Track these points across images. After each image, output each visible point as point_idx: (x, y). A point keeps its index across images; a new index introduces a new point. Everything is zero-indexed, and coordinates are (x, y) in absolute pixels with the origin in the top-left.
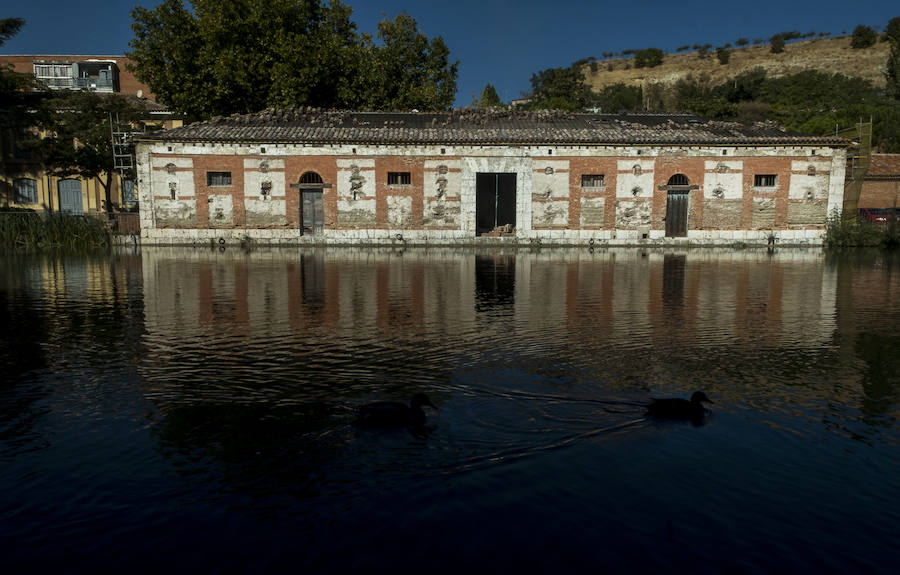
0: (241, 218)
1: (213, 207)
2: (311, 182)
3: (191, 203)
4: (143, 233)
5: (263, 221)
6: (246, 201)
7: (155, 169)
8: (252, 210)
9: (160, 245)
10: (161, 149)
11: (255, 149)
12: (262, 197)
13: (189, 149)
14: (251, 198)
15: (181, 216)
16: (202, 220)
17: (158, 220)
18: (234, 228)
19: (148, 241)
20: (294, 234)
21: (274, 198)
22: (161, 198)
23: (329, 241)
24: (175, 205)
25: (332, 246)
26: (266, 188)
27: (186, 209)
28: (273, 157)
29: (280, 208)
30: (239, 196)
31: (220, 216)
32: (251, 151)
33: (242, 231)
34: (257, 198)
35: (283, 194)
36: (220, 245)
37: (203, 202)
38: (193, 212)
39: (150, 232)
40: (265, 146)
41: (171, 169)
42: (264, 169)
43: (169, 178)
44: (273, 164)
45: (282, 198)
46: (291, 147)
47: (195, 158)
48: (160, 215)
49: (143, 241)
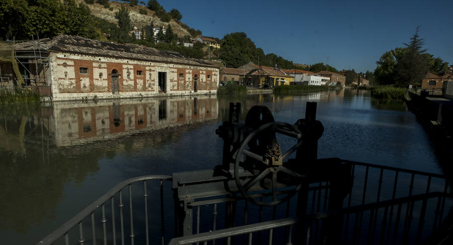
0: (92, 88)
1: (82, 83)
2: (115, 73)
3: (73, 81)
4: (54, 96)
5: (100, 89)
6: (94, 80)
7: (59, 65)
8: (96, 84)
9: (61, 101)
10: (61, 55)
11: (97, 59)
12: (100, 79)
13: (73, 57)
14: (96, 79)
15: (69, 88)
16: (78, 89)
17: (60, 89)
18: (90, 92)
19: (57, 99)
20: (111, 94)
21: (104, 79)
22: (62, 79)
23: (121, 97)
24: (67, 82)
25: (122, 98)
26: (101, 75)
27: (72, 84)
28: (103, 63)
29: (105, 84)
30: (91, 78)
31: (85, 87)
32: (96, 60)
33: (93, 94)
34: (98, 79)
35: (106, 78)
36: (85, 100)
37: (78, 81)
38: (75, 85)
39: (57, 96)
40: (100, 58)
41: (65, 65)
42: (100, 67)
43: (64, 69)
44: (103, 65)
45: (106, 80)
46: (109, 59)
47: (75, 61)
48: (61, 87)
49: (54, 99)
